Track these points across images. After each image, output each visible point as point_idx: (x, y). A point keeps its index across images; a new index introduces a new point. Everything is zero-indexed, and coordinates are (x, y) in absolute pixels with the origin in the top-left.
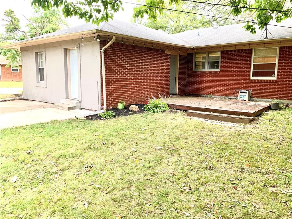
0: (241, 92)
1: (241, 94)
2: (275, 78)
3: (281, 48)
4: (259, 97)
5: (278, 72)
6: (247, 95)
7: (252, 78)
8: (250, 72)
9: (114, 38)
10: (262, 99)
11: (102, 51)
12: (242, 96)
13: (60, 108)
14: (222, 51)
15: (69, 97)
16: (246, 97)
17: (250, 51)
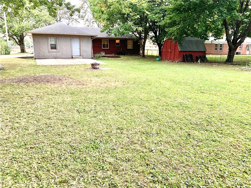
2: (108, 48)
3: (109, 40)
6: (104, 53)
8: (102, 46)
17: (101, 40)
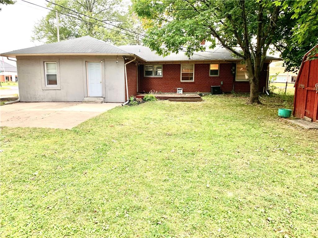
0: (178, 89)
1: (179, 90)
2: (193, 81)
3: (195, 64)
4: (186, 92)
5: (195, 78)
6: (182, 90)
7: (181, 81)
8: (180, 77)
9: (135, 58)
10: (188, 93)
11: (125, 65)
12: (179, 92)
13: (91, 103)
14: (163, 65)
15: (88, 96)
16: (181, 92)
17: (180, 65)
